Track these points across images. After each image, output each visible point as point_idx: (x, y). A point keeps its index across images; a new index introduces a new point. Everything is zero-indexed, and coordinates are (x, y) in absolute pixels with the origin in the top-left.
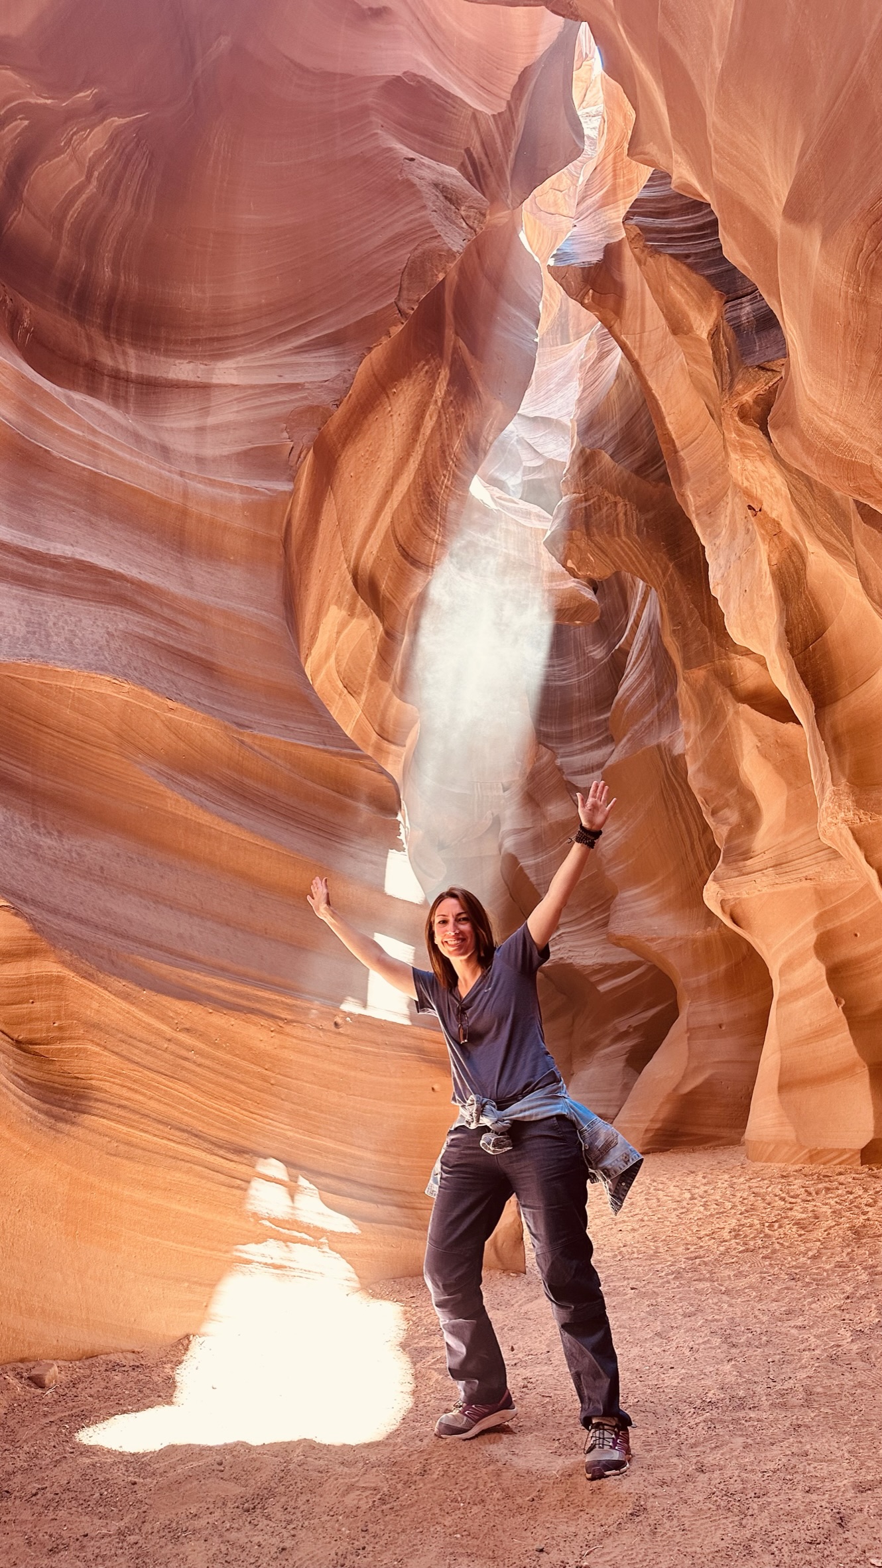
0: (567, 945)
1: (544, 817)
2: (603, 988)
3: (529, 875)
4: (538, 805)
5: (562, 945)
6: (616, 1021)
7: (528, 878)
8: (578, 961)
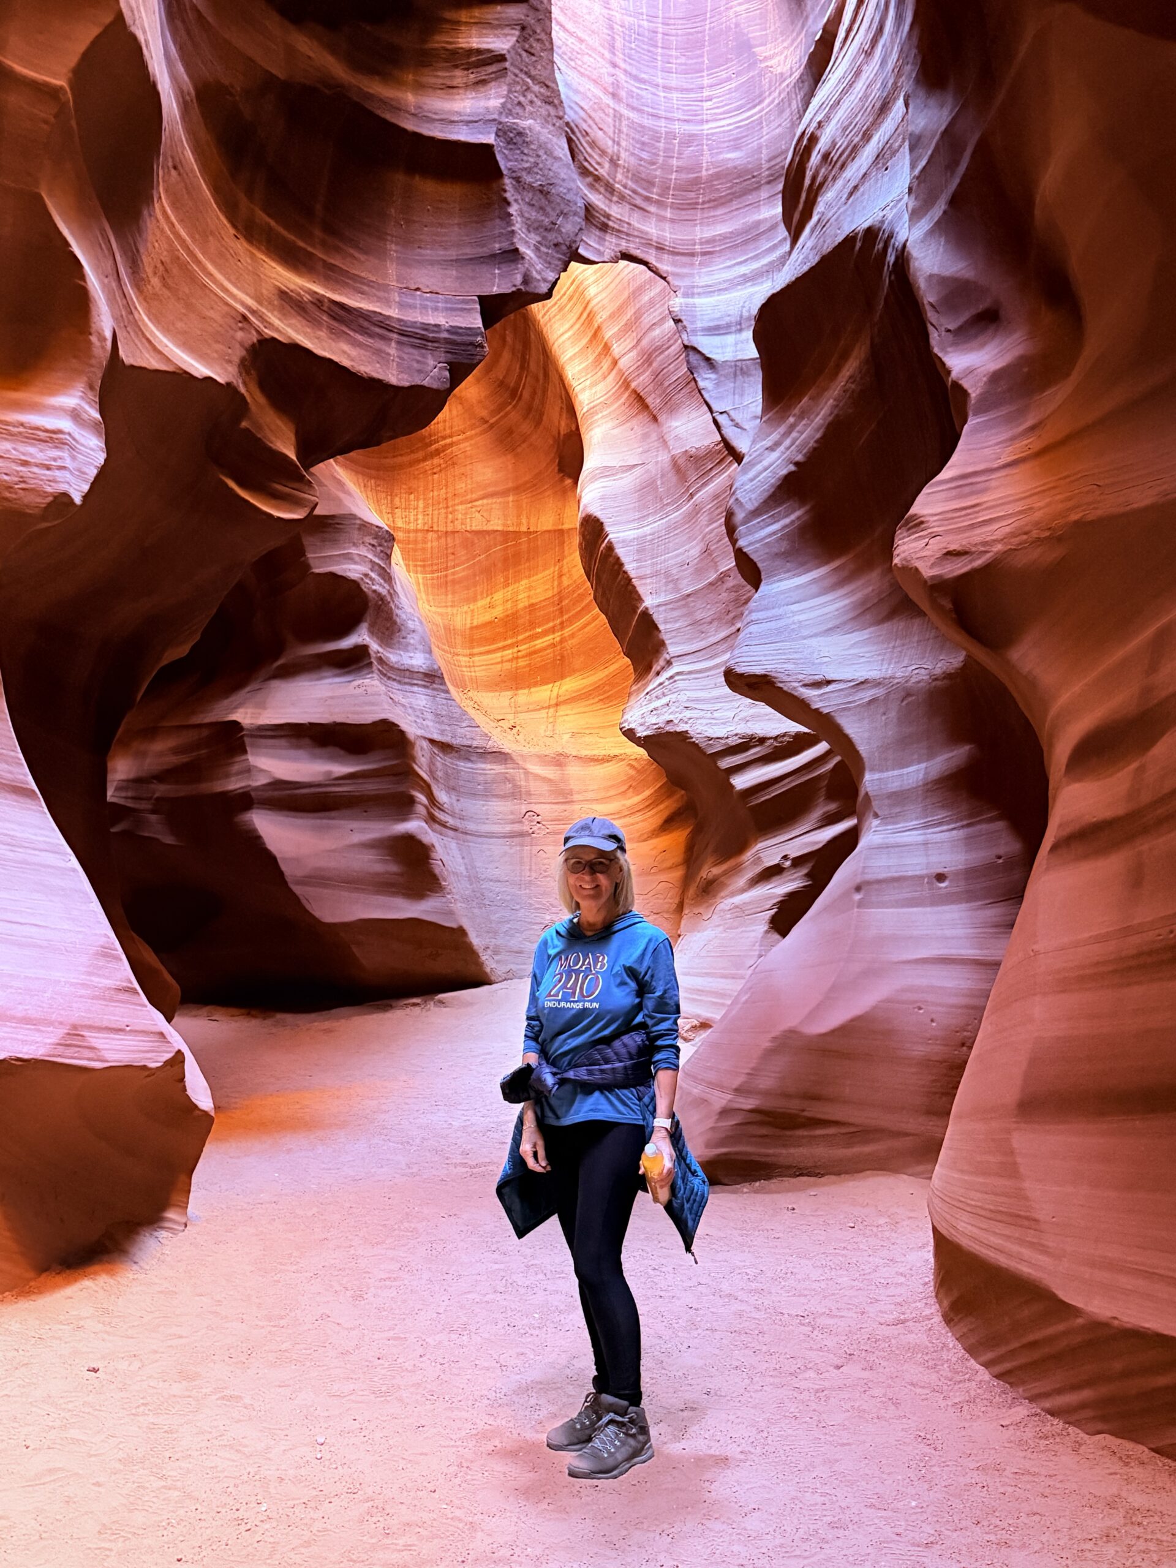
0: (683, 697)
1: (665, 442)
2: (741, 782)
3: (624, 559)
4: (655, 419)
5: (673, 697)
6: (760, 845)
7: (622, 565)
8: (700, 728)
